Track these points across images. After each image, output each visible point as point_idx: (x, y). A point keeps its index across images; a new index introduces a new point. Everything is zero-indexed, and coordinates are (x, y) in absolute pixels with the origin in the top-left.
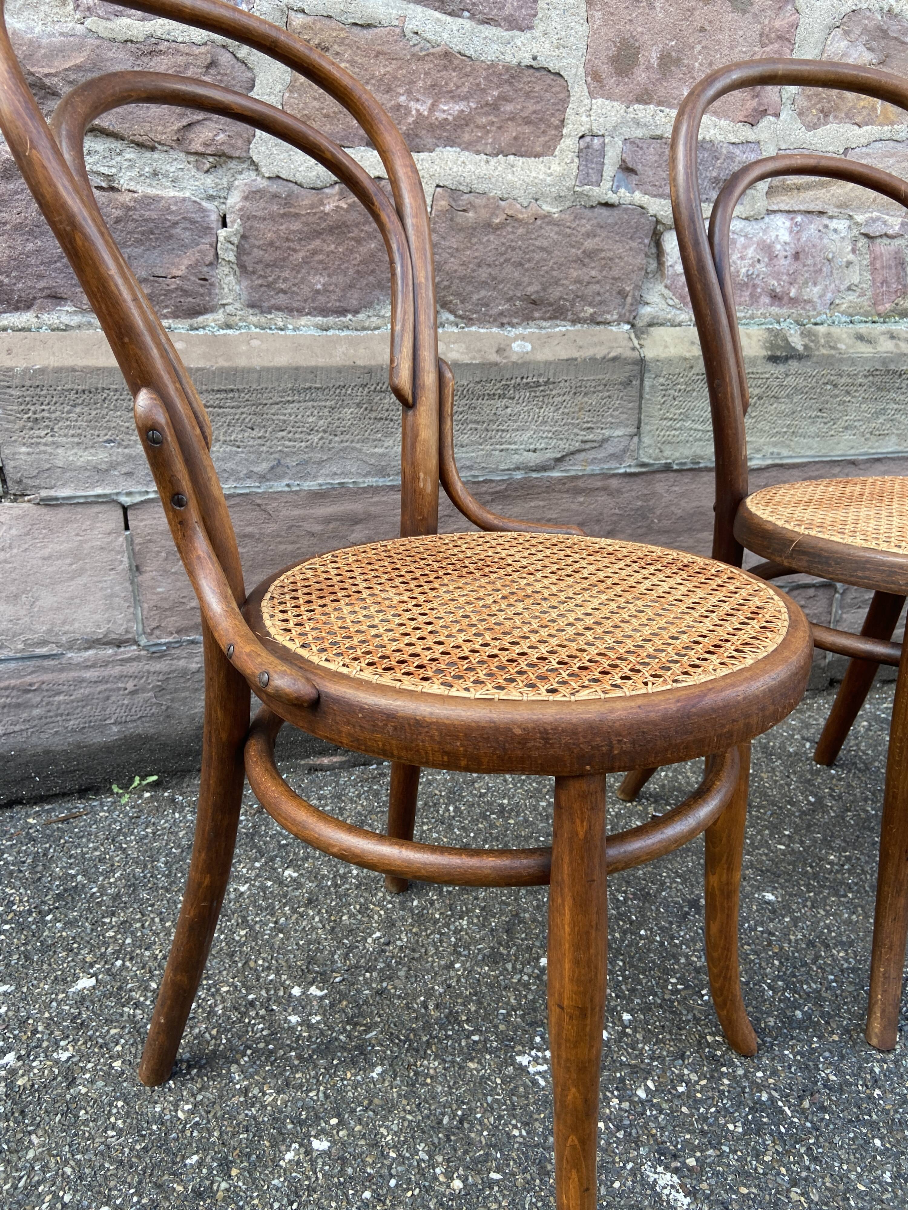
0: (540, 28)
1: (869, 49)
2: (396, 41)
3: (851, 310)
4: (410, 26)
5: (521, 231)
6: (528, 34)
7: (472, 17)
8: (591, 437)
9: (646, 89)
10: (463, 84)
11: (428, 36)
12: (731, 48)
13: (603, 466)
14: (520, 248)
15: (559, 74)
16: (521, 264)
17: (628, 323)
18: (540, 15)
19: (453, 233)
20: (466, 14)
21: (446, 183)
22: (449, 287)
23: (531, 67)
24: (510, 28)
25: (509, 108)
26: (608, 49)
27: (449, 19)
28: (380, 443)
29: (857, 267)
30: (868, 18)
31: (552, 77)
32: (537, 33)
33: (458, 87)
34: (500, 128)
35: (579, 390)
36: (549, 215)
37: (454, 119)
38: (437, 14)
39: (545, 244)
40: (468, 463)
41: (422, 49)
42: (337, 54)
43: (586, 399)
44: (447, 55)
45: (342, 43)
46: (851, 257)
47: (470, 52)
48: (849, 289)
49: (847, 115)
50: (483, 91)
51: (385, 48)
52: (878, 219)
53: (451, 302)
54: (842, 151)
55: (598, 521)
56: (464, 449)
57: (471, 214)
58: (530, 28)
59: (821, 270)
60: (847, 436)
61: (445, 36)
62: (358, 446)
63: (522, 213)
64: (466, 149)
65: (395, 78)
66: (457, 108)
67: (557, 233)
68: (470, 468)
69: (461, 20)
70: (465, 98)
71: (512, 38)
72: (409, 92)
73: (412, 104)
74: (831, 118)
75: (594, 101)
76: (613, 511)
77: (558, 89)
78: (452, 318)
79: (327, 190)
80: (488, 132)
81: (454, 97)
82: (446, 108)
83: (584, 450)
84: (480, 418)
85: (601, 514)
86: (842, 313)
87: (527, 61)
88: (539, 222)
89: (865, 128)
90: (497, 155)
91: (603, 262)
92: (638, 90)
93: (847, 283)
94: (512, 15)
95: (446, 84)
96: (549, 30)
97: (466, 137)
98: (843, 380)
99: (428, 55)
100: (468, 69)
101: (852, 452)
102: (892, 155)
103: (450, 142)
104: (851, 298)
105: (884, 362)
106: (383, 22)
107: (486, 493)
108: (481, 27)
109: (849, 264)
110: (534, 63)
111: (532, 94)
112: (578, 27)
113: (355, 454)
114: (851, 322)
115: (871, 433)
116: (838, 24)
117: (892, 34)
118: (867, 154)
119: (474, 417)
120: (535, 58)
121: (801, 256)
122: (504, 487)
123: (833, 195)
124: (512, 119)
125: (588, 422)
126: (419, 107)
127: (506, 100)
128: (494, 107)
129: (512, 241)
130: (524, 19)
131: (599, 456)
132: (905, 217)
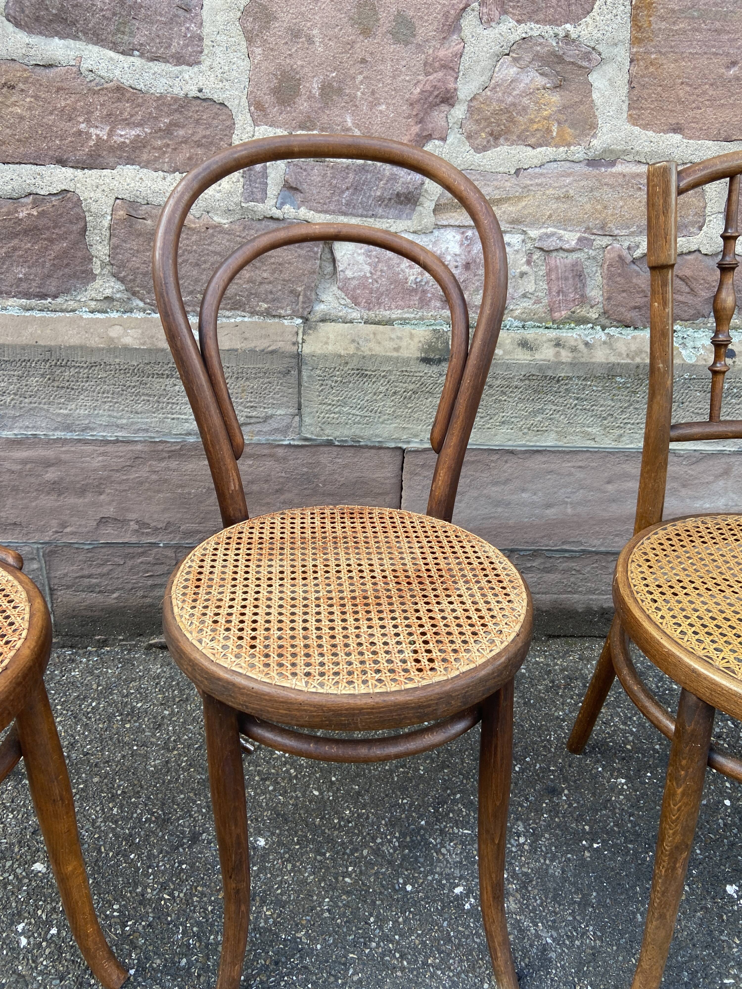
0: (206, 62)
1: (541, 74)
2: (74, 78)
3: (524, 316)
4: (85, 66)
5: (194, 238)
6: (196, 69)
7: (142, 56)
8: (254, 414)
9: (309, 117)
10: (137, 113)
11: (102, 73)
12: (394, 77)
13: (267, 437)
14: (195, 251)
15: (222, 104)
16: (198, 265)
17: (302, 317)
18: (206, 52)
19: (133, 237)
20: (136, 53)
21: (124, 197)
22: (134, 280)
23: (198, 98)
24: (178, 64)
25: (181, 132)
26: (269, 81)
27: (121, 57)
28: (64, 406)
29: (532, 278)
30: (540, 44)
31: (218, 106)
32: (203, 67)
33: (132, 116)
34: (175, 149)
35: (240, 375)
36: (219, 225)
37: (131, 142)
38: (112, 54)
39: (218, 249)
40: (144, 427)
41: (97, 85)
42: (22, 90)
43: (248, 383)
44: (119, 89)
45: (26, 81)
46: (525, 268)
47: (141, 86)
48: (524, 296)
49: (518, 137)
50: (156, 118)
51: (65, 85)
52: (553, 234)
53: (138, 292)
54: (513, 172)
55: (267, 481)
56: (140, 416)
57: (149, 222)
58: (199, 63)
60: (504, 429)
61: (117, 72)
62: (46, 407)
63: (195, 223)
64: (146, 167)
65: (75, 109)
66: (134, 133)
67: (228, 241)
68: (147, 430)
69: (132, 59)
70: (140, 125)
71: (181, 72)
72: (88, 121)
73: (92, 130)
74: (502, 140)
75: (257, 128)
76: (280, 474)
77: (224, 117)
78: (141, 304)
79: (22, 200)
80: (165, 153)
81: (128, 123)
82: (123, 133)
83: (250, 424)
84: (150, 392)
85: (269, 475)
86: (515, 318)
87: (194, 93)
88: (211, 231)
89: (539, 149)
90: (174, 172)
91: (274, 266)
92: (301, 117)
93: (521, 291)
94: (179, 53)
95: (121, 113)
96: (215, 65)
97: (145, 157)
98: (498, 382)
99: (102, 89)
100: (140, 100)
101: (510, 443)
102: (569, 175)
103: (130, 161)
104: (525, 304)
105: (541, 368)
106: (62, 62)
107: (162, 451)
108: (151, 64)
109: (523, 275)
110: (199, 95)
111: (201, 121)
112: (240, 62)
113: (43, 413)
114: (523, 327)
115: (529, 429)
116: (507, 52)
117: (568, 59)
118: (541, 174)
119: (146, 392)
120: (200, 91)
121: (472, 266)
122: (178, 447)
123: (504, 212)
124: (185, 142)
125: (251, 402)
126: (98, 132)
127: (179, 127)
128: (168, 131)
129: (188, 245)
130: (190, 55)
131: (264, 430)
132: (585, 232)
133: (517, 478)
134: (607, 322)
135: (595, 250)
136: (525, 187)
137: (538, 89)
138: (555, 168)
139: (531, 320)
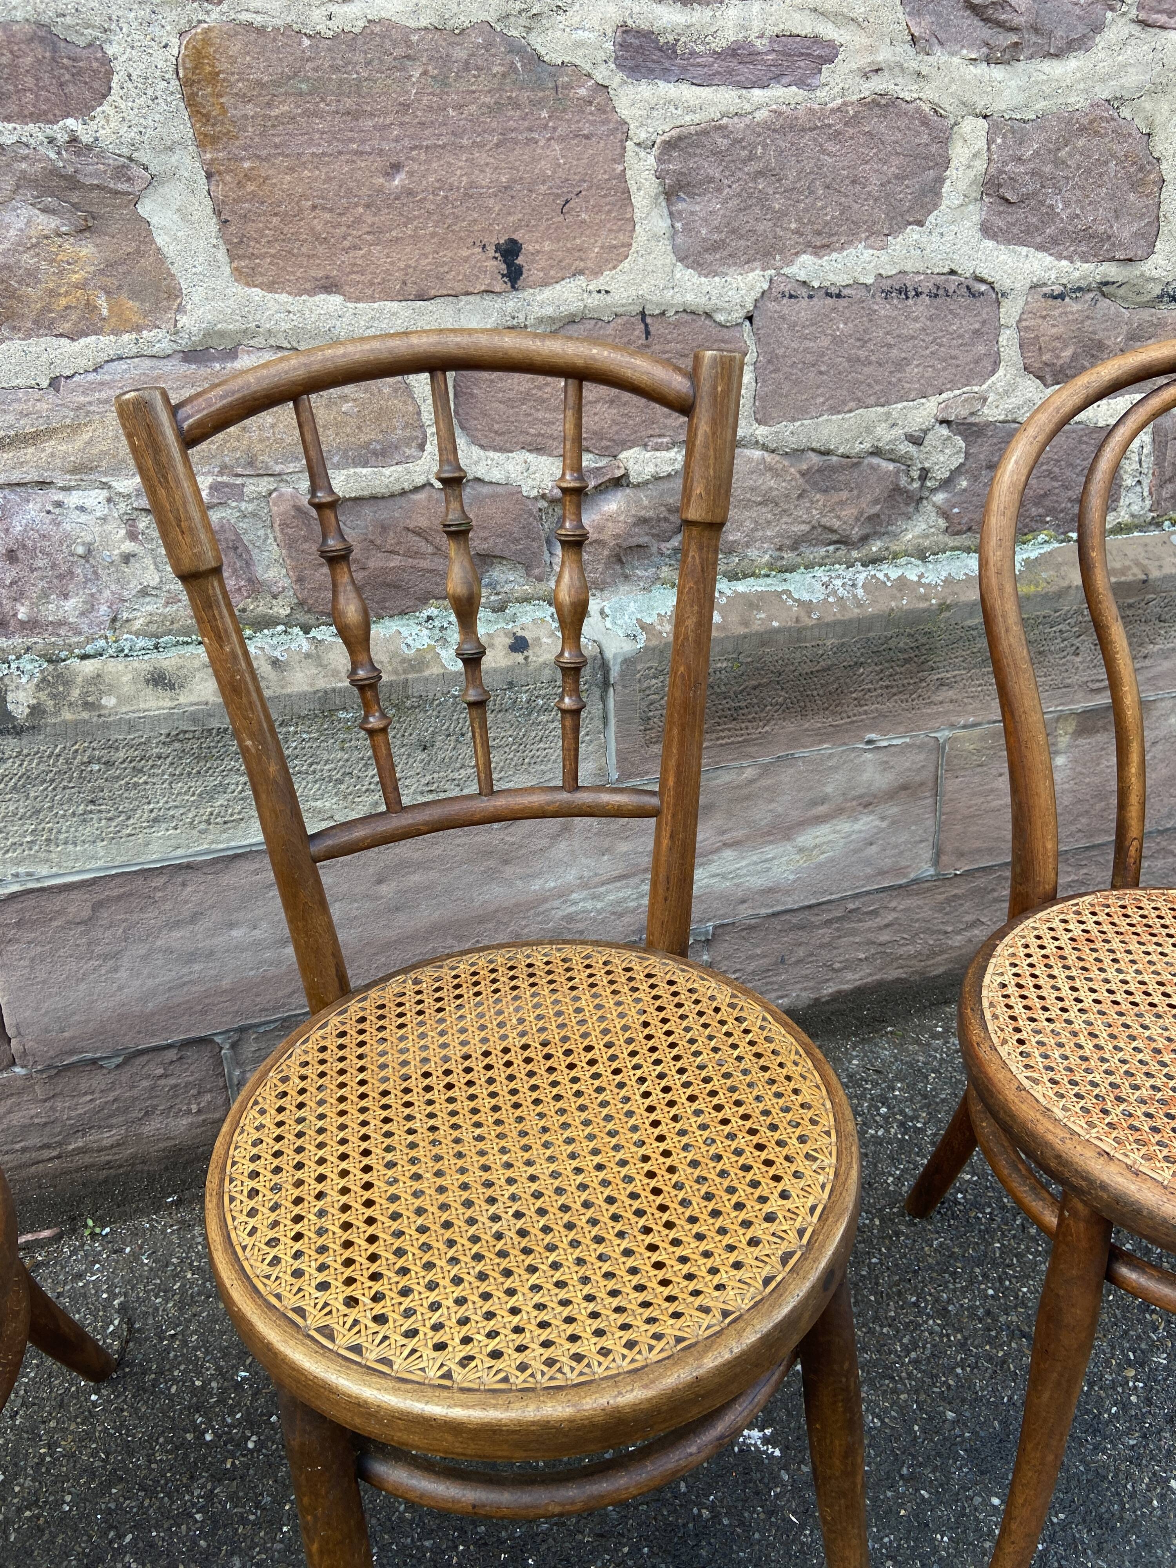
1: (44, 211)
3: (153, 628)
29: (147, 561)
30: (25, 158)
46: (129, 546)
48: (144, 592)
49: (35, 322)
54: (45, 384)
59: (71, 573)
60: (160, 831)
86: (137, 634)
89: (83, 341)
93: (134, 586)
98: (121, 754)
101: (180, 852)
104: (149, 608)
105: (194, 718)
109: (128, 557)
114: (156, 647)
115: (208, 822)
117: (88, 181)
118: (102, 384)
121: (21, 555)
123: (53, 455)
132: (221, 473)
133: (212, 907)
134: (310, 619)
135: (251, 501)
136: (78, 408)
137: (47, 237)
138: (125, 371)
139: (169, 633)
